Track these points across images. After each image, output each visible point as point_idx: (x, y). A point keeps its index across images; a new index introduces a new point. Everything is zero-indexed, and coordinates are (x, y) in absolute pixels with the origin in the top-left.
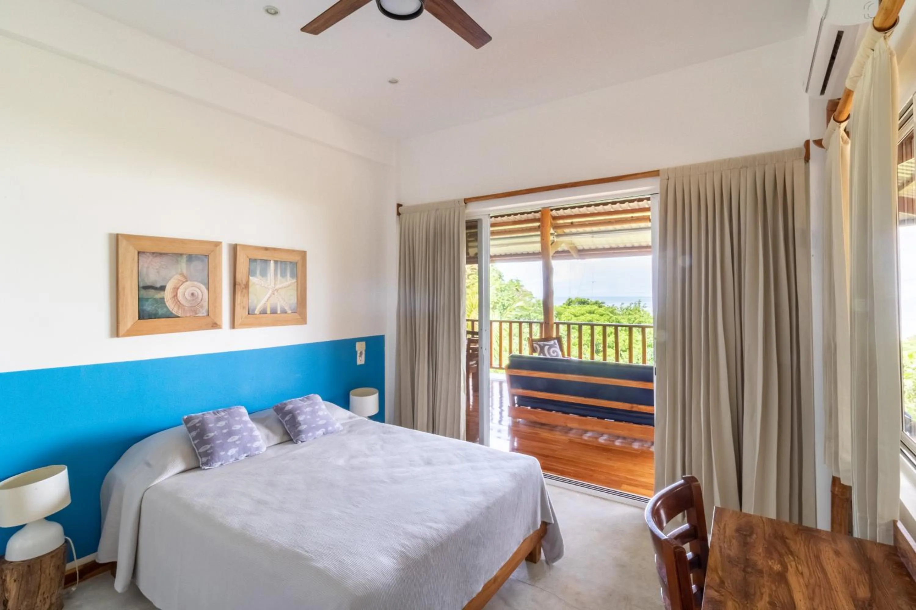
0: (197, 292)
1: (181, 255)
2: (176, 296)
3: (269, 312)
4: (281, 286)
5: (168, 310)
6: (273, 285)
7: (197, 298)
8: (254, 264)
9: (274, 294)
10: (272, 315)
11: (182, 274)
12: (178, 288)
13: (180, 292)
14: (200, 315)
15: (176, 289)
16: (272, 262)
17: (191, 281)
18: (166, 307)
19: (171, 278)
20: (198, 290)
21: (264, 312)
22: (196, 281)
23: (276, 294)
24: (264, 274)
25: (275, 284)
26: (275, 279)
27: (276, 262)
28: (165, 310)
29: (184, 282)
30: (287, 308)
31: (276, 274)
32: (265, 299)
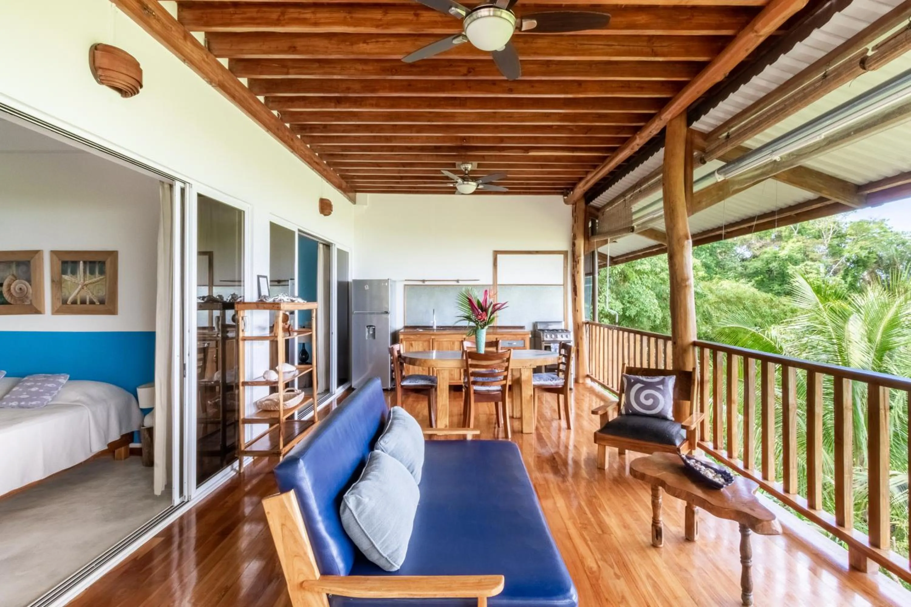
0: (24, 287)
1: (12, 262)
2: (9, 290)
3: (79, 302)
4: (90, 281)
5: (5, 300)
6: (82, 281)
7: (24, 291)
8: (66, 265)
9: (83, 288)
10: (82, 305)
11: (13, 275)
12: (11, 285)
13: (12, 287)
14: (26, 303)
15: (9, 285)
16: (81, 262)
17: (19, 279)
18: (3, 297)
19: (6, 278)
20: (24, 286)
21: (74, 302)
22: (23, 279)
23: (85, 288)
24: (74, 272)
25: (84, 281)
26: (84, 276)
27: (85, 263)
28: (3, 299)
29: (14, 281)
30: (95, 300)
31: (85, 272)
32: (76, 291)
